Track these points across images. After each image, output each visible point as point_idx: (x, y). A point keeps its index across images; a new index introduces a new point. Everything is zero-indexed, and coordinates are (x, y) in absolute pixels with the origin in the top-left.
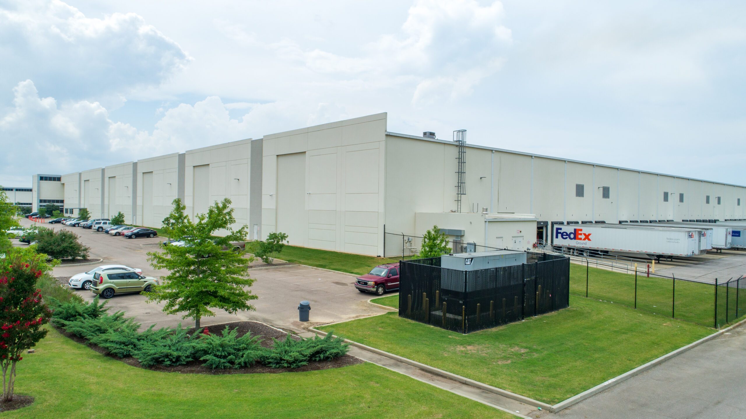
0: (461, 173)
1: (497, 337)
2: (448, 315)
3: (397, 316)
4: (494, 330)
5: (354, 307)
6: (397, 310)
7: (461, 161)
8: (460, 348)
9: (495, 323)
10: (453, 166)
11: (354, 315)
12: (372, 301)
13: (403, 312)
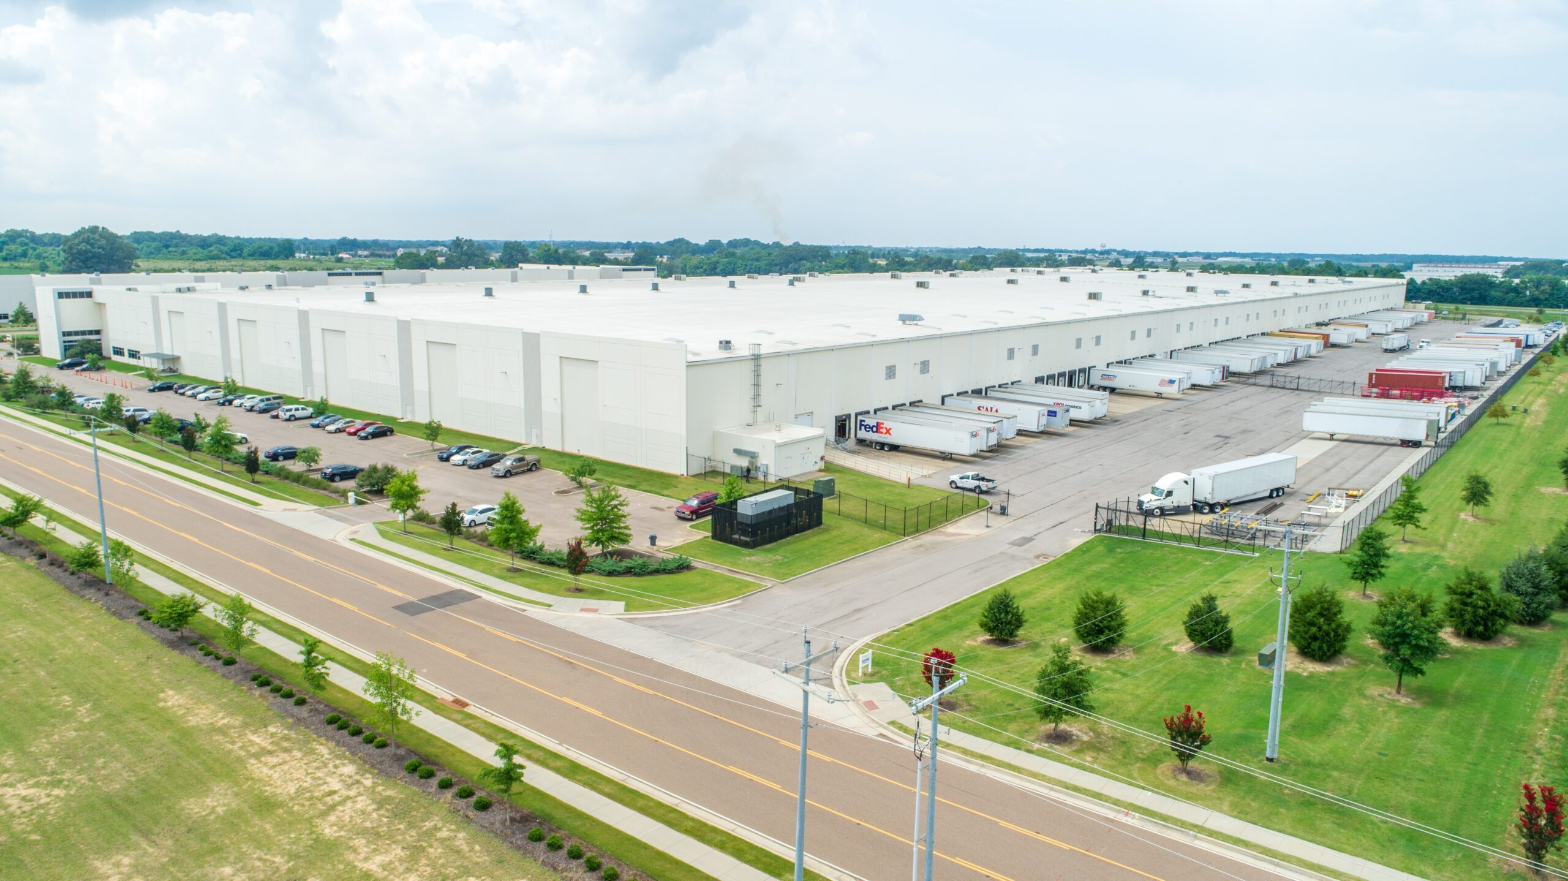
0: (756, 385)
1: (769, 550)
2: (742, 538)
3: (710, 539)
4: (768, 546)
5: (679, 532)
6: (710, 534)
7: (757, 374)
8: (748, 558)
9: (770, 542)
10: (749, 379)
11: (682, 539)
12: (691, 527)
13: (714, 537)
